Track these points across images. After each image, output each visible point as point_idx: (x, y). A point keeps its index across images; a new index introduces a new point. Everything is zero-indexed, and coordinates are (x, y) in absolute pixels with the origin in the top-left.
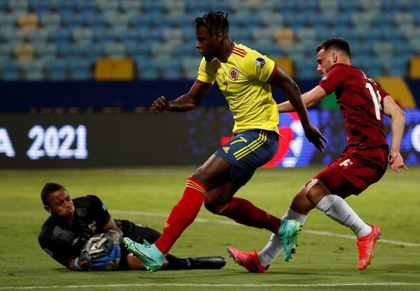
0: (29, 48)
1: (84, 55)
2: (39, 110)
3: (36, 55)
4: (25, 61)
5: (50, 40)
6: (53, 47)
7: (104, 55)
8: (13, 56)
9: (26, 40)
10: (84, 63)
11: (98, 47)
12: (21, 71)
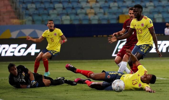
0: (93, 11)
1: (115, 14)
2: (97, 36)
3: (95, 14)
4: (91, 16)
5: (101, 8)
6: (102, 11)
7: (122, 13)
8: (86, 14)
9: (91, 8)
10: (115, 17)
11: (120, 10)
12: (89, 20)
